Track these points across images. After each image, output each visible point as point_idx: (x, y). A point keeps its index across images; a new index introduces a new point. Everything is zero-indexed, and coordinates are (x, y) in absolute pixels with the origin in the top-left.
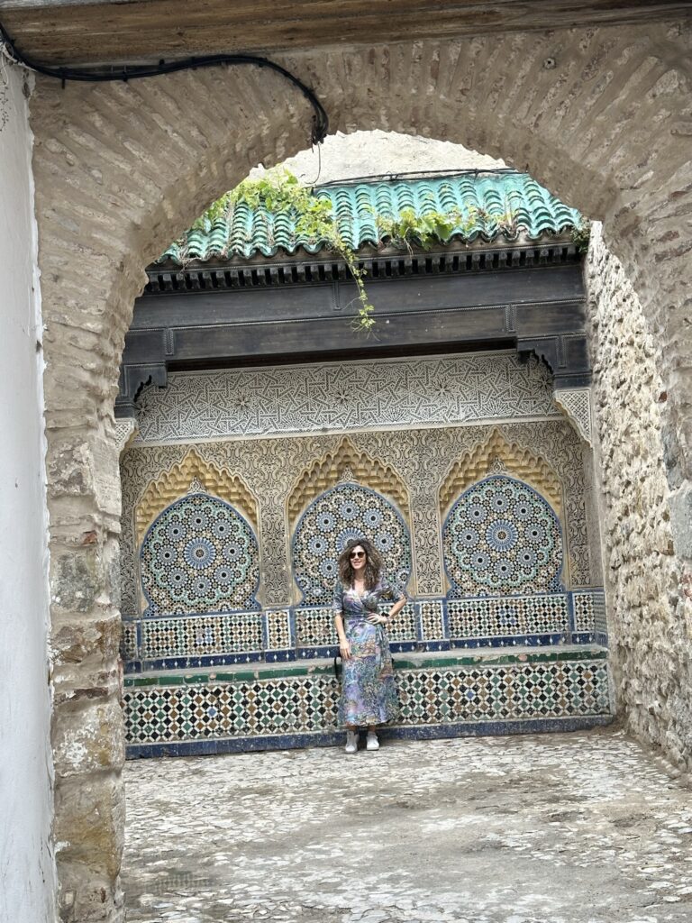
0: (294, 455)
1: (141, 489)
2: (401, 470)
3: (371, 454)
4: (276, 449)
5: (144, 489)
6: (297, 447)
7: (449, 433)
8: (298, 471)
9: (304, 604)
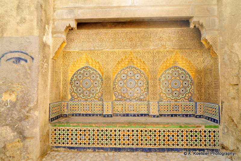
0: (115, 56)
1: (70, 64)
2: (147, 62)
3: (138, 57)
4: (110, 54)
5: (71, 63)
6: (117, 54)
7: (162, 52)
8: (116, 61)
9: (116, 100)
